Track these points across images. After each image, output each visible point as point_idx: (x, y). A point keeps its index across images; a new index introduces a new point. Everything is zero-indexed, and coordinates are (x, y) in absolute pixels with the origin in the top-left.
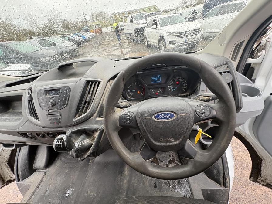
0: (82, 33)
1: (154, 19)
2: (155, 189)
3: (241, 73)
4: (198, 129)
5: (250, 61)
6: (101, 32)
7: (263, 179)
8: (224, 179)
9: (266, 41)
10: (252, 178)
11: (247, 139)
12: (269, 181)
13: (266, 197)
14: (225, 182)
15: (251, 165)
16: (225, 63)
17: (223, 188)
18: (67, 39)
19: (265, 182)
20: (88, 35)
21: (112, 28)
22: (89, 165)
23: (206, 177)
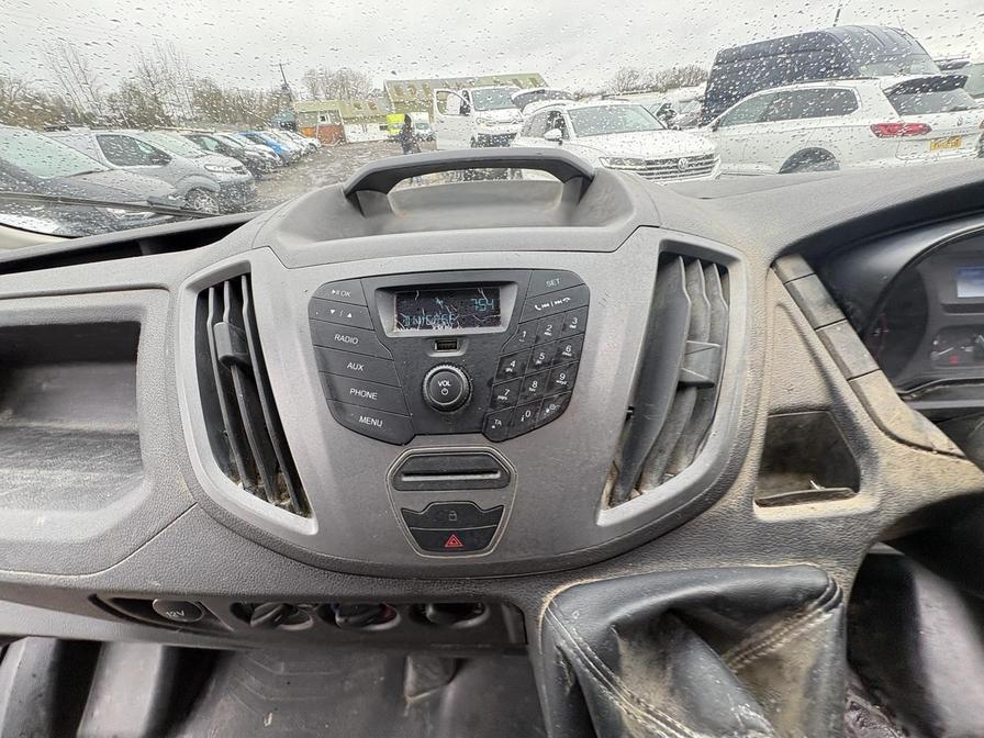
0: (272, 134)
1: (552, 109)
6: (342, 138)
18: (212, 145)
20: (292, 144)
21: (381, 128)
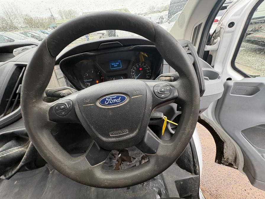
2: (128, 191)
3: (201, 58)
4: (162, 117)
5: (208, 48)
7: (225, 160)
8: (194, 167)
9: (220, 28)
10: (217, 160)
11: (211, 125)
12: (230, 161)
13: (229, 175)
14: (195, 169)
15: (216, 149)
16: (186, 45)
17: (194, 176)
18: (29, 35)
19: (227, 162)
22: (48, 177)
23: (178, 167)
